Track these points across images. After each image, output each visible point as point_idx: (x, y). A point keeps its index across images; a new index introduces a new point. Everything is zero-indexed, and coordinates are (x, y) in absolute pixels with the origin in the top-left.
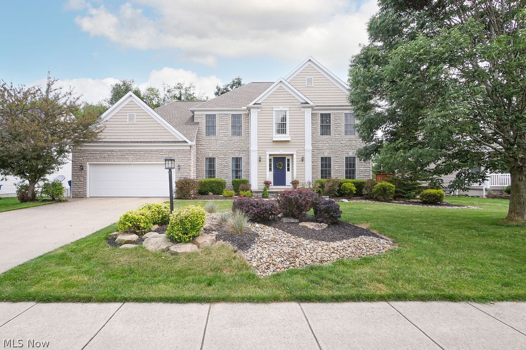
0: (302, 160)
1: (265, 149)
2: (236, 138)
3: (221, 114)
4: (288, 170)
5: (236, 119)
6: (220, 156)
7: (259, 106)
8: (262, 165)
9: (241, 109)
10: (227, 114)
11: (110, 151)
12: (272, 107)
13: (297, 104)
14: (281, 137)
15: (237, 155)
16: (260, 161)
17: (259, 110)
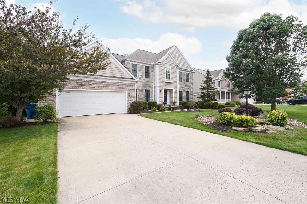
0: (176, 92)
1: (162, 86)
2: (147, 79)
3: (140, 65)
4: (168, 97)
5: (147, 69)
6: (140, 89)
7: (160, 63)
8: (161, 94)
9: (150, 64)
10: (143, 65)
11: (79, 80)
12: (165, 65)
13: (173, 66)
14: (168, 81)
15: (148, 88)
16: (160, 92)
17: (160, 66)
